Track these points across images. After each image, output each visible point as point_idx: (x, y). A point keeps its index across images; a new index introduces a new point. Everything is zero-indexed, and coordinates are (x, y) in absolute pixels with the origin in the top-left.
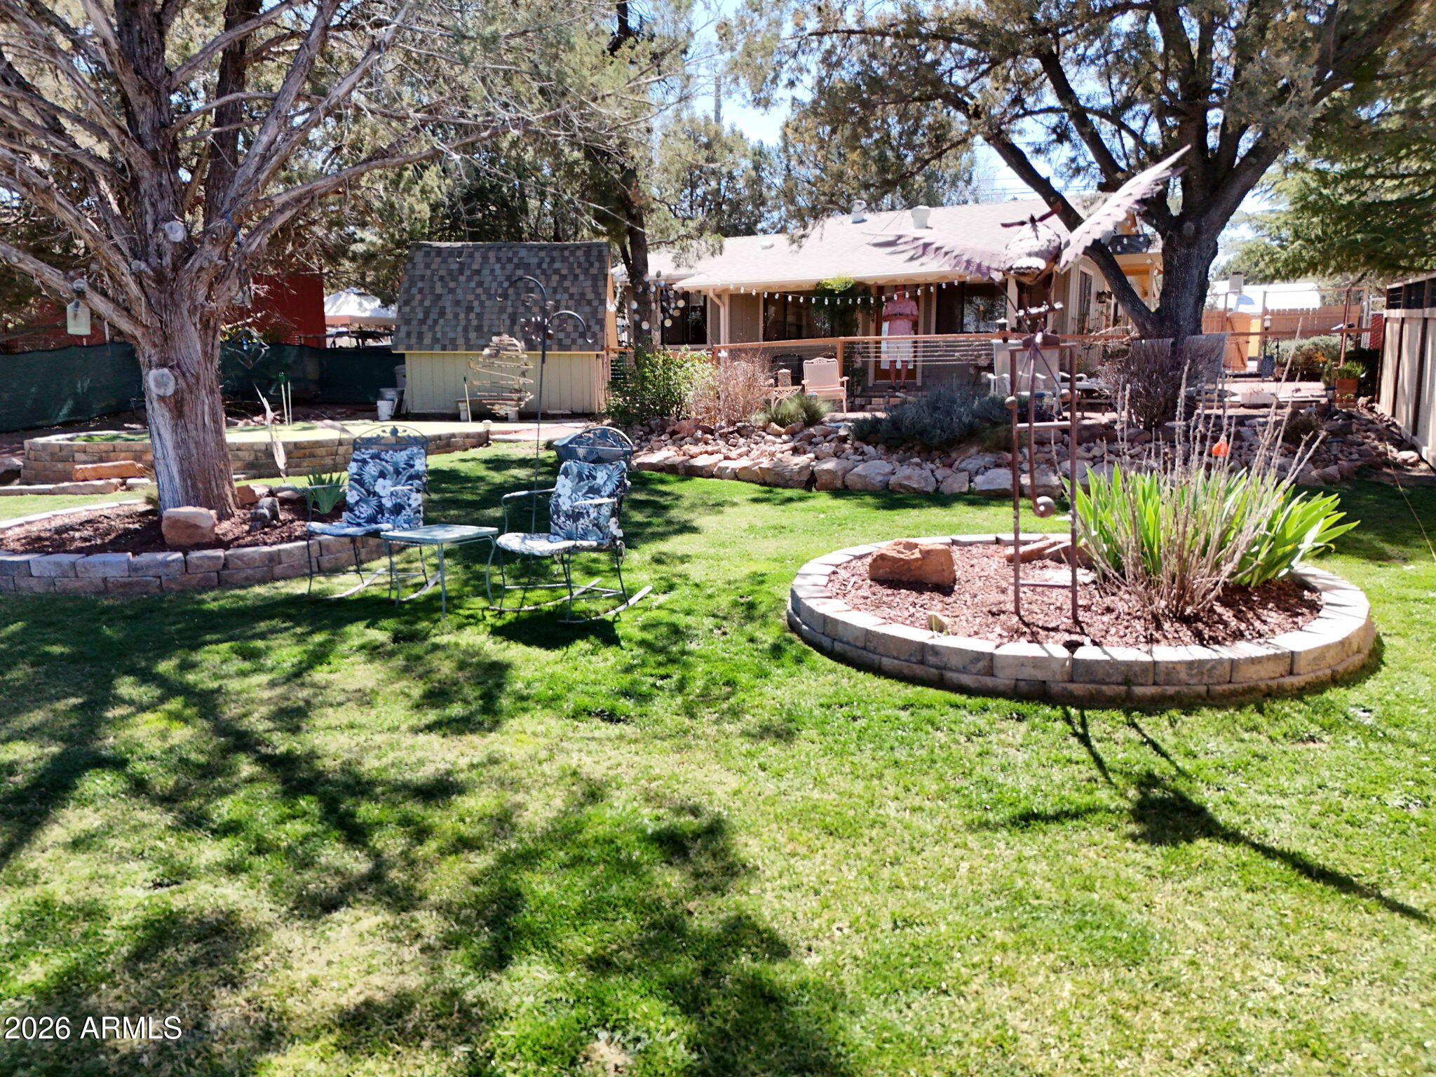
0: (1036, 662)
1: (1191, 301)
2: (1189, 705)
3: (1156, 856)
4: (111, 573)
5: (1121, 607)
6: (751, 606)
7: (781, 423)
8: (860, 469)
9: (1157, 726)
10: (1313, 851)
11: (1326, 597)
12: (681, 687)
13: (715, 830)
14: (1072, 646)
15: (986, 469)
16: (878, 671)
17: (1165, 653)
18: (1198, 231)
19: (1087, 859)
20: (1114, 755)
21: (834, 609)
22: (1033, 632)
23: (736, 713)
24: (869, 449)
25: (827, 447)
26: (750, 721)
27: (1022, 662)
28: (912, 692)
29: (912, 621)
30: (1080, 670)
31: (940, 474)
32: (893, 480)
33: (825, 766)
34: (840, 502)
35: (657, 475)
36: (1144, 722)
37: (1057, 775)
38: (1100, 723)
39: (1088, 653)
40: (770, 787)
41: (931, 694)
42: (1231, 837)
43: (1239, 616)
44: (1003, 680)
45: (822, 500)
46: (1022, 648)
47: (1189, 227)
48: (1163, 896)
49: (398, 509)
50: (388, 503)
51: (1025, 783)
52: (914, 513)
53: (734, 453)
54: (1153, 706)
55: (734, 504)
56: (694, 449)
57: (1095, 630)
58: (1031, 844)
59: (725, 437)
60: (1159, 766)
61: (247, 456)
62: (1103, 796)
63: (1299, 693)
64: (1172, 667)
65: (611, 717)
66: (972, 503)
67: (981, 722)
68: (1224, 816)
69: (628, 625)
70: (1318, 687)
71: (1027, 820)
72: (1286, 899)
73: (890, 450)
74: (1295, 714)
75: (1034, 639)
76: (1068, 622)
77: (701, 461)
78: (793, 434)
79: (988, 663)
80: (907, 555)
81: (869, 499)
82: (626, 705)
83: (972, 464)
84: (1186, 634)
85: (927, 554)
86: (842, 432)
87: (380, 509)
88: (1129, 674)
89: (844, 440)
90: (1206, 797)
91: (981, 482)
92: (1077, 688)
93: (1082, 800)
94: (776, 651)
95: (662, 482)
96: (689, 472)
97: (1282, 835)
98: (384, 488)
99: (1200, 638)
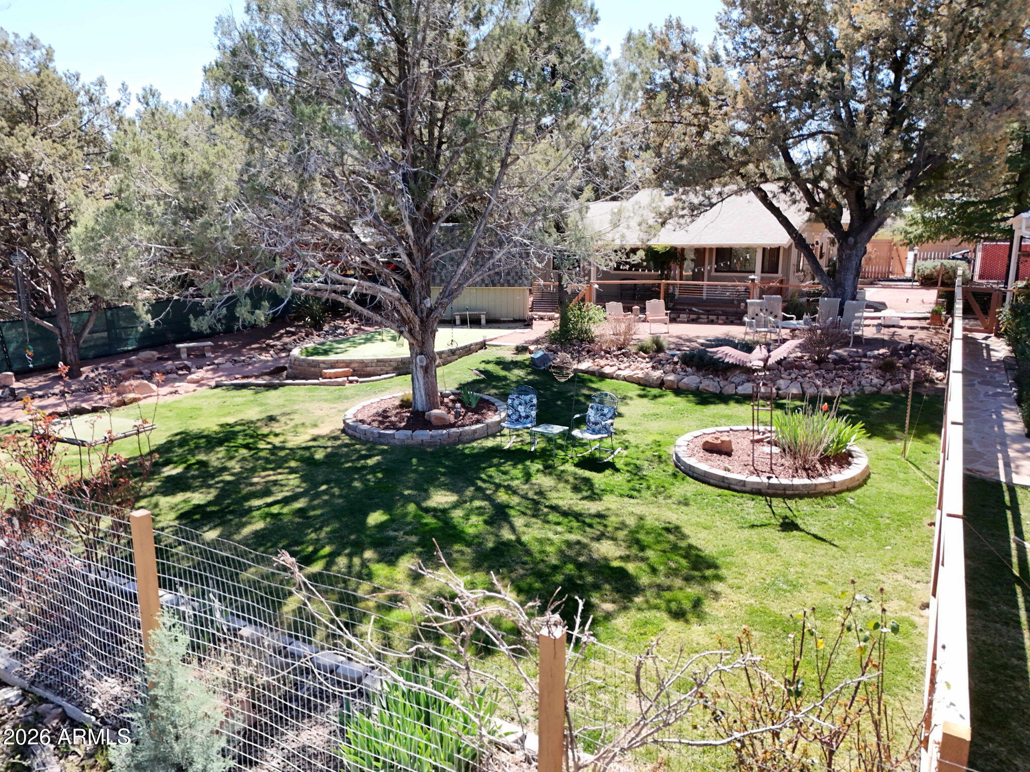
0: (758, 483)
1: (852, 277)
2: (801, 497)
3: (783, 534)
4: (424, 438)
5: (787, 464)
6: (660, 457)
7: (645, 352)
8: (685, 380)
9: (791, 503)
10: (820, 534)
11: (855, 460)
12: (649, 488)
13: (677, 528)
14: (769, 478)
15: (744, 382)
16: (709, 484)
17: (797, 481)
18: (856, 243)
19: (767, 535)
20: (778, 511)
21: (692, 462)
22: (757, 472)
23: (670, 497)
24: (689, 369)
25: (668, 367)
26: (674, 499)
27: (754, 483)
28: (720, 491)
29: (719, 467)
30: (771, 486)
31: (722, 383)
32: (701, 386)
33: (699, 512)
34: (679, 399)
35: (586, 376)
36: (788, 502)
37: (762, 516)
38: (776, 502)
39: (774, 481)
40: (686, 518)
41: (726, 492)
42: (802, 530)
43: (824, 469)
44: (748, 488)
45: (671, 398)
46: (754, 479)
47: (851, 240)
48: (782, 541)
49: (527, 417)
50: (523, 414)
51: (753, 518)
52: (712, 407)
53: (622, 366)
54: (791, 497)
55: (631, 398)
56: (603, 362)
57: (777, 473)
58: (753, 532)
59: (617, 356)
60: (789, 514)
61: (394, 364)
62: (773, 521)
63: (834, 494)
64: (798, 486)
65: (631, 497)
66: (738, 402)
67: (741, 501)
68: (802, 526)
69: (619, 464)
70: (841, 492)
71: (753, 526)
72: (809, 543)
73: (699, 369)
74: (831, 500)
75: (758, 475)
76: (768, 469)
77: (607, 370)
78: (651, 358)
79: (744, 483)
80: (715, 442)
81: (691, 397)
82: (635, 493)
83: (736, 380)
84: (805, 474)
85: (723, 442)
86: (676, 359)
87: (520, 416)
88: (785, 487)
89: (676, 363)
90: (799, 522)
91: (741, 390)
92: (770, 491)
93: (767, 522)
94: (674, 475)
95: (592, 381)
96: (603, 376)
97: (814, 531)
98: (521, 409)
99: (809, 477)
